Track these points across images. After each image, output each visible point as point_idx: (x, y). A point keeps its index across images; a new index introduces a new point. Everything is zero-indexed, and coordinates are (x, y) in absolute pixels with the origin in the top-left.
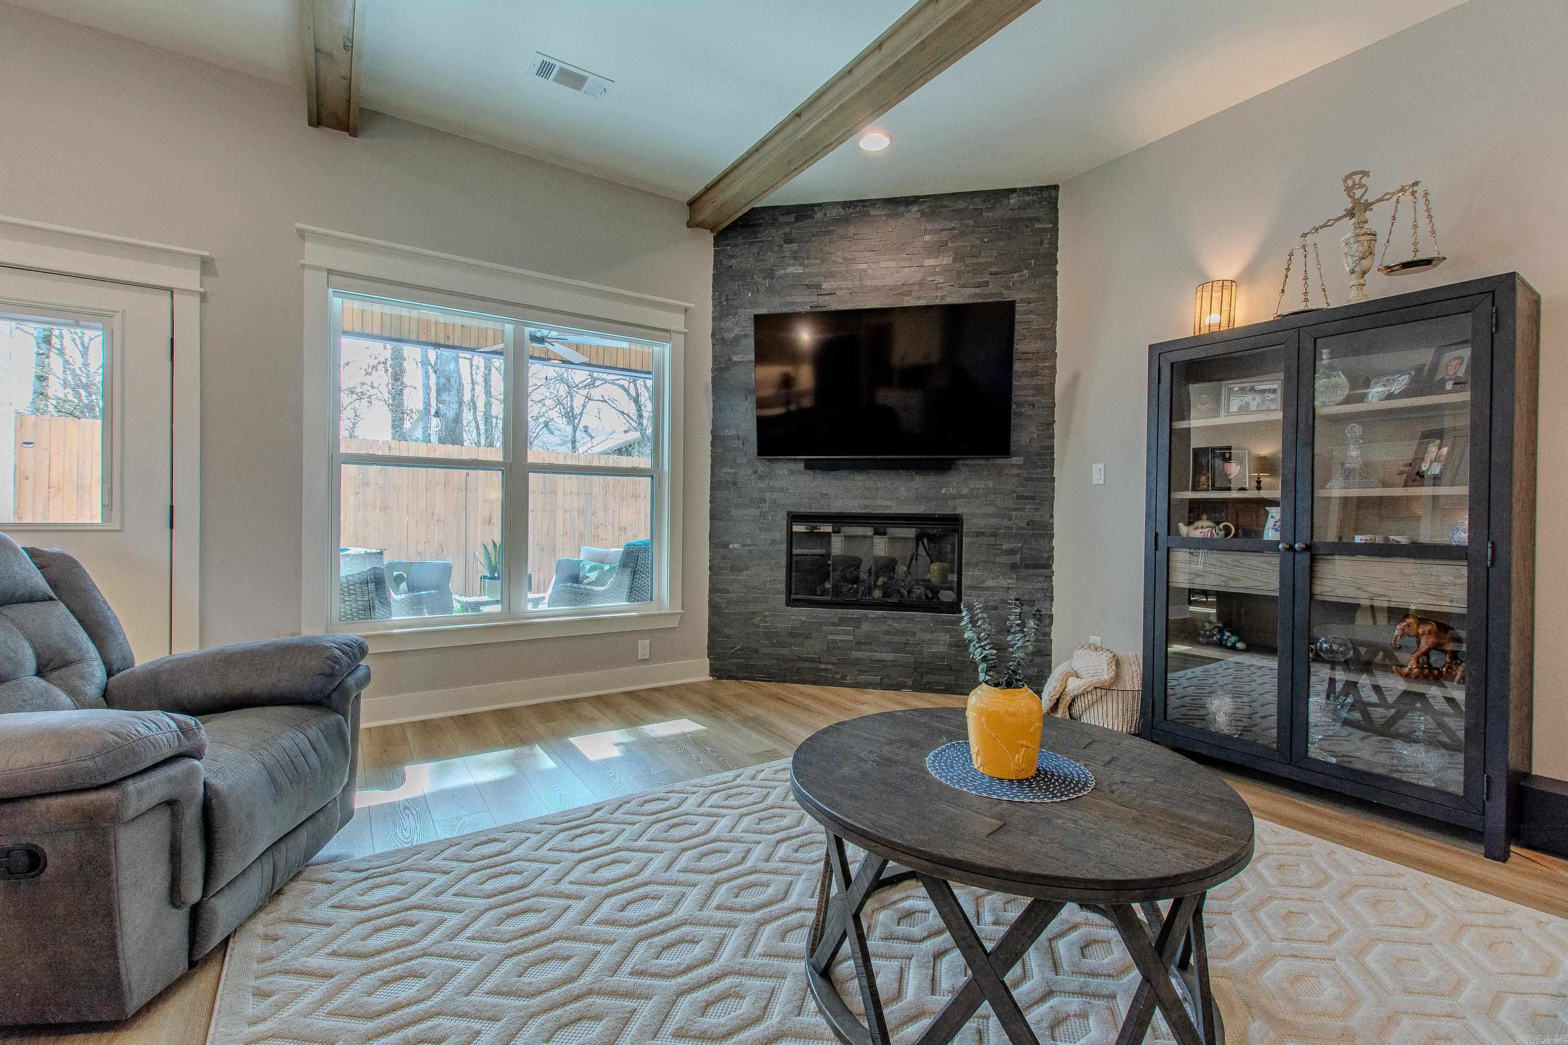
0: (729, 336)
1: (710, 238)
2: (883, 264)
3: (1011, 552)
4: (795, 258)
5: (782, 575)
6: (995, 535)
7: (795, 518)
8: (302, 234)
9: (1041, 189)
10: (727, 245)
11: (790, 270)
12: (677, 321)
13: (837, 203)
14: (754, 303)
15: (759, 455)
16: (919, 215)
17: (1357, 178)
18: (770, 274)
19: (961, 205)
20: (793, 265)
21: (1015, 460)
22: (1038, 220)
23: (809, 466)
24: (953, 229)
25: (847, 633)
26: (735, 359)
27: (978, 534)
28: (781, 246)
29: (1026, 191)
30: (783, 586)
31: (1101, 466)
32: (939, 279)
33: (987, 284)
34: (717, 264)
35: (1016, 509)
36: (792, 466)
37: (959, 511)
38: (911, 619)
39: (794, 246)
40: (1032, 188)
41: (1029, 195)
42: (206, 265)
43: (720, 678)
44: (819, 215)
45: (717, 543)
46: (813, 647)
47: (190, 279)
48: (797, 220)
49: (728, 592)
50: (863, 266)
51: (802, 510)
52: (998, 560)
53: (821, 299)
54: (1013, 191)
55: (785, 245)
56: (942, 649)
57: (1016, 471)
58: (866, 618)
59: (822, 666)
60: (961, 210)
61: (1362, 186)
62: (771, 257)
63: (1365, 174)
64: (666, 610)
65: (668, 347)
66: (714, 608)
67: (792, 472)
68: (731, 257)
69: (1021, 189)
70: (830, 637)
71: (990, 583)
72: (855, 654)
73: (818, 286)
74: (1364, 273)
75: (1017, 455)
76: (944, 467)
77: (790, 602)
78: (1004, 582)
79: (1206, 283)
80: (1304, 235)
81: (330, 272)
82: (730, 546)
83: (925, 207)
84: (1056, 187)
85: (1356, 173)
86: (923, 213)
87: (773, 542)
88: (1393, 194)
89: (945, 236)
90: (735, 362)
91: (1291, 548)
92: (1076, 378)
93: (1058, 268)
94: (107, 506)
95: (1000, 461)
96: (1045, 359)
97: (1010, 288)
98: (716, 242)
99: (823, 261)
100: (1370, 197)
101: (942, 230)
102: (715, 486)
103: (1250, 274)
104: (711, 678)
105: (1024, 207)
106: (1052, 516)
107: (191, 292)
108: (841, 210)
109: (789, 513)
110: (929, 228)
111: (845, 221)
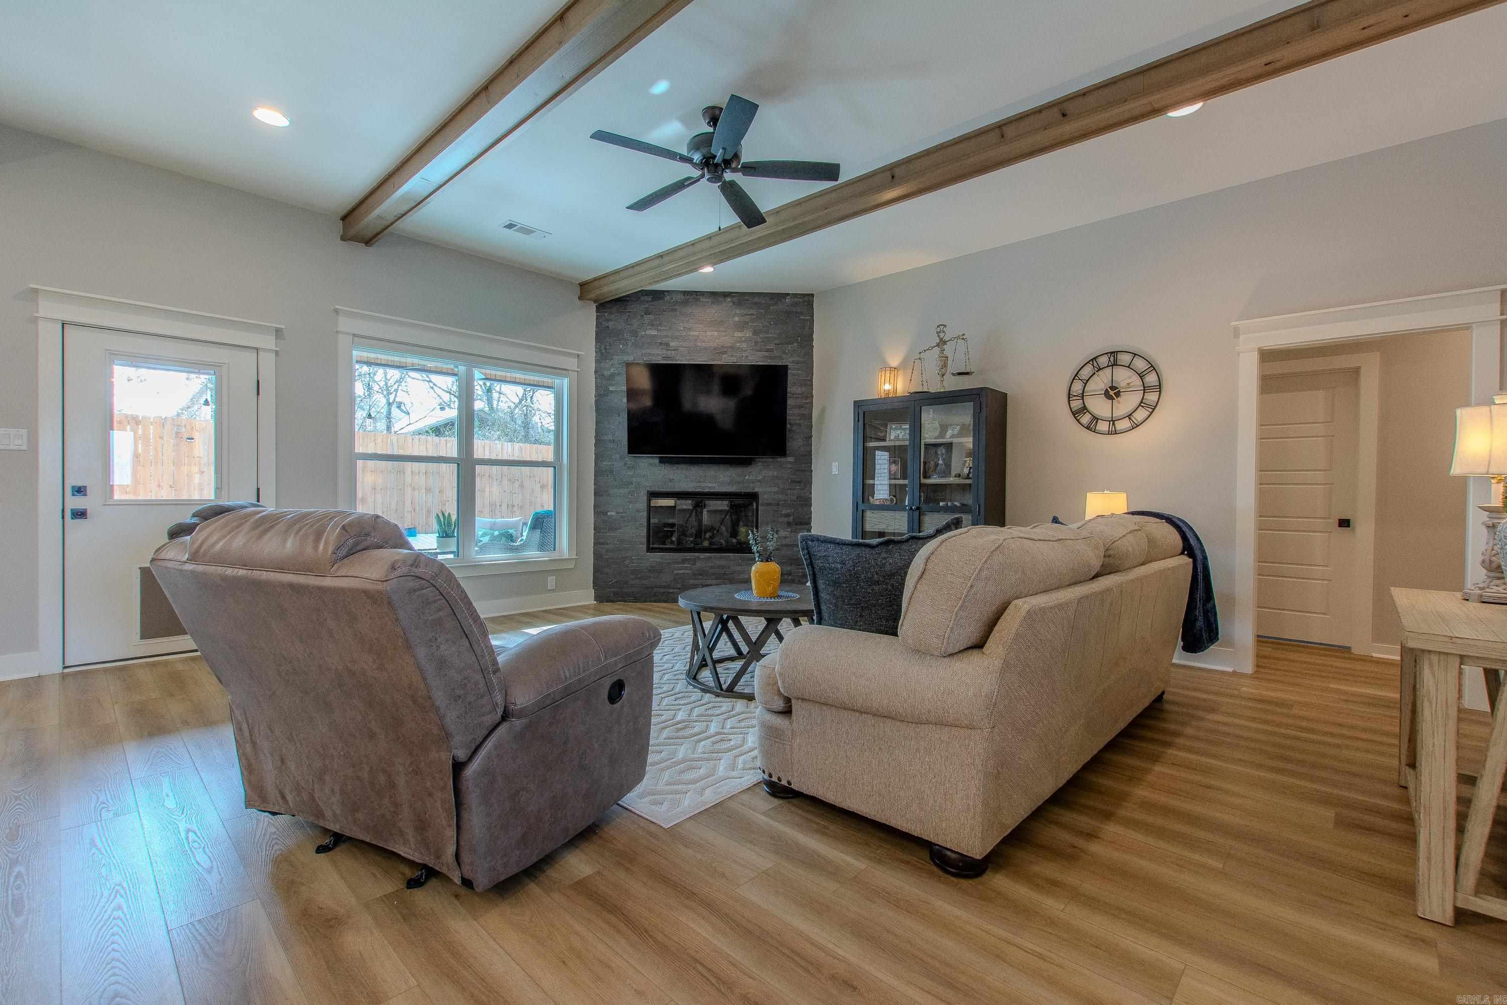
0: (606, 373)
1: (593, 307)
2: (709, 333)
3: (787, 515)
4: (652, 325)
5: (644, 532)
6: (778, 505)
7: (653, 495)
8: (337, 311)
9: (804, 295)
10: (606, 312)
11: (648, 332)
12: (572, 363)
13: (680, 292)
14: (623, 352)
15: (629, 452)
16: (731, 304)
17: (942, 327)
18: (635, 333)
19: (756, 300)
20: (650, 329)
21: (790, 459)
22: (802, 313)
23: (662, 461)
24: (752, 314)
25: (686, 568)
26: (611, 389)
27: (769, 504)
28: (642, 316)
29: (795, 296)
30: (644, 540)
31: (837, 464)
32: (744, 345)
33: (771, 350)
34: (598, 325)
35: (791, 489)
36: (651, 461)
37: (756, 490)
38: (724, 557)
39: (651, 317)
40: (799, 294)
41: (797, 298)
42: (278, 332)
43: (601, 602)
44: (668, 298)
45: (599, 511)
46: (666, 578)
47: (268, 342)
48: (653, 300)
49: (607, 544)
50: (696, 333)
51: (657, 489)
52: (780, 520)
53: (669, 353)
54: (788, 294)
55: (645, 316)
57: (790, 466)
58: (699, 558)
59: (671, 590)
60: (756, 303)
61: (944, 332)
62: (635, 323)
63: (945, 326)
64: (566, 555)
65: (566, 381)
66: (597, 556)
67: (650, 465)
68: (608, 320)
69: (793, 294)
70: (676, 572)
72: (692, 582)
73: (667, 345)
74: (943, 375)
75: (789, 456)
76: (746, 463)
77: (650, 550)
78: (783, 534)
79: (886, 367)
80: (920, 353)
81: (354, 335)
82: (609, 514)
83: (735, 299)
84: (812, 295)
85: (940, 325)
86: (734, 303)
87: (638, 511)
88: (955, 338)
89: (747, 318)
90: (612, 392)
91: (911, 509)
92: (823, 410)
93: (814, 344)
94: (218, 489)
95: (782, 460)
96: (807, 398)
97: (786, 354)
98: (598, 309)
99: (670, 328)
100: (946, 338)
101: (746, 314)
102: (598, 473)
103: (903, 365)
104: (596, 602)
105: (796, 304)
106: (811, 493)
107: (270, 350)
108: (682, 296)
109: (648, 491)
110: (737, 312)
111: (685, 303)
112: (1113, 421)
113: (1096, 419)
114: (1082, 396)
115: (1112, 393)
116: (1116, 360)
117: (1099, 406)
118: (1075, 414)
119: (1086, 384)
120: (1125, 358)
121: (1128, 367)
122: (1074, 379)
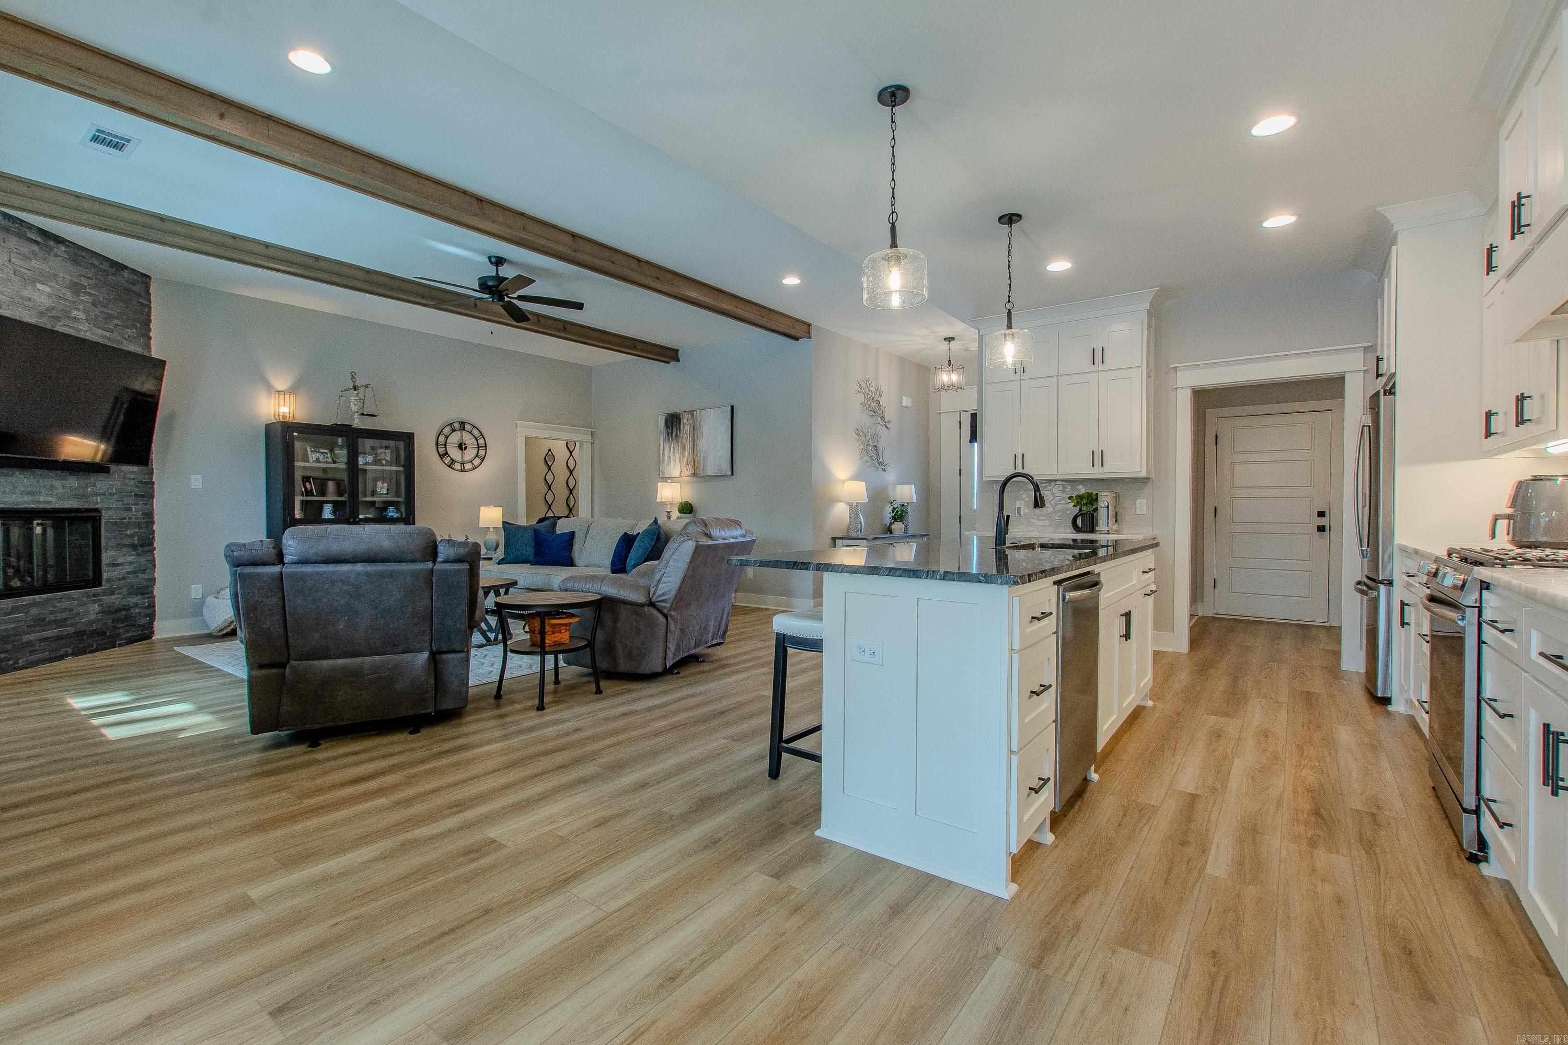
6: (122, 523)
9: (141, 274)
17: (354, 374)
22: (141, 296)
24: (90, 278)
27: (111, 524)
29: (133, 271)
31: (199, 477)
33: (112, 331)
35: (132, 504)
37: (98, 506)
38: (69, 598)
40: (137, 271)
41: (134, 275)
52: (125, 542)
54: (126, 267)
56: (92, 617)
57: (133, 476)
63: (356, 374)
69: (131, 269)
71: (120, 560)
72: (26, 638)
74: (360, 414)
78: (131, 559)
84: (148, 277)
85: (353, 372)
88: (364, 385)
93: (151, 334)
101: (82, 275)
105: (134, 283)
106: (153, 509)
112: (463, 464)
113: (453, 461)
114: (445, 446)
115: (463, 447)
116: (464, 427)
117: (455, 453)
118: (442, 456)
119: (447, 438)
120: (468, 427)
121: (470, 433)
122: (440, 434)
